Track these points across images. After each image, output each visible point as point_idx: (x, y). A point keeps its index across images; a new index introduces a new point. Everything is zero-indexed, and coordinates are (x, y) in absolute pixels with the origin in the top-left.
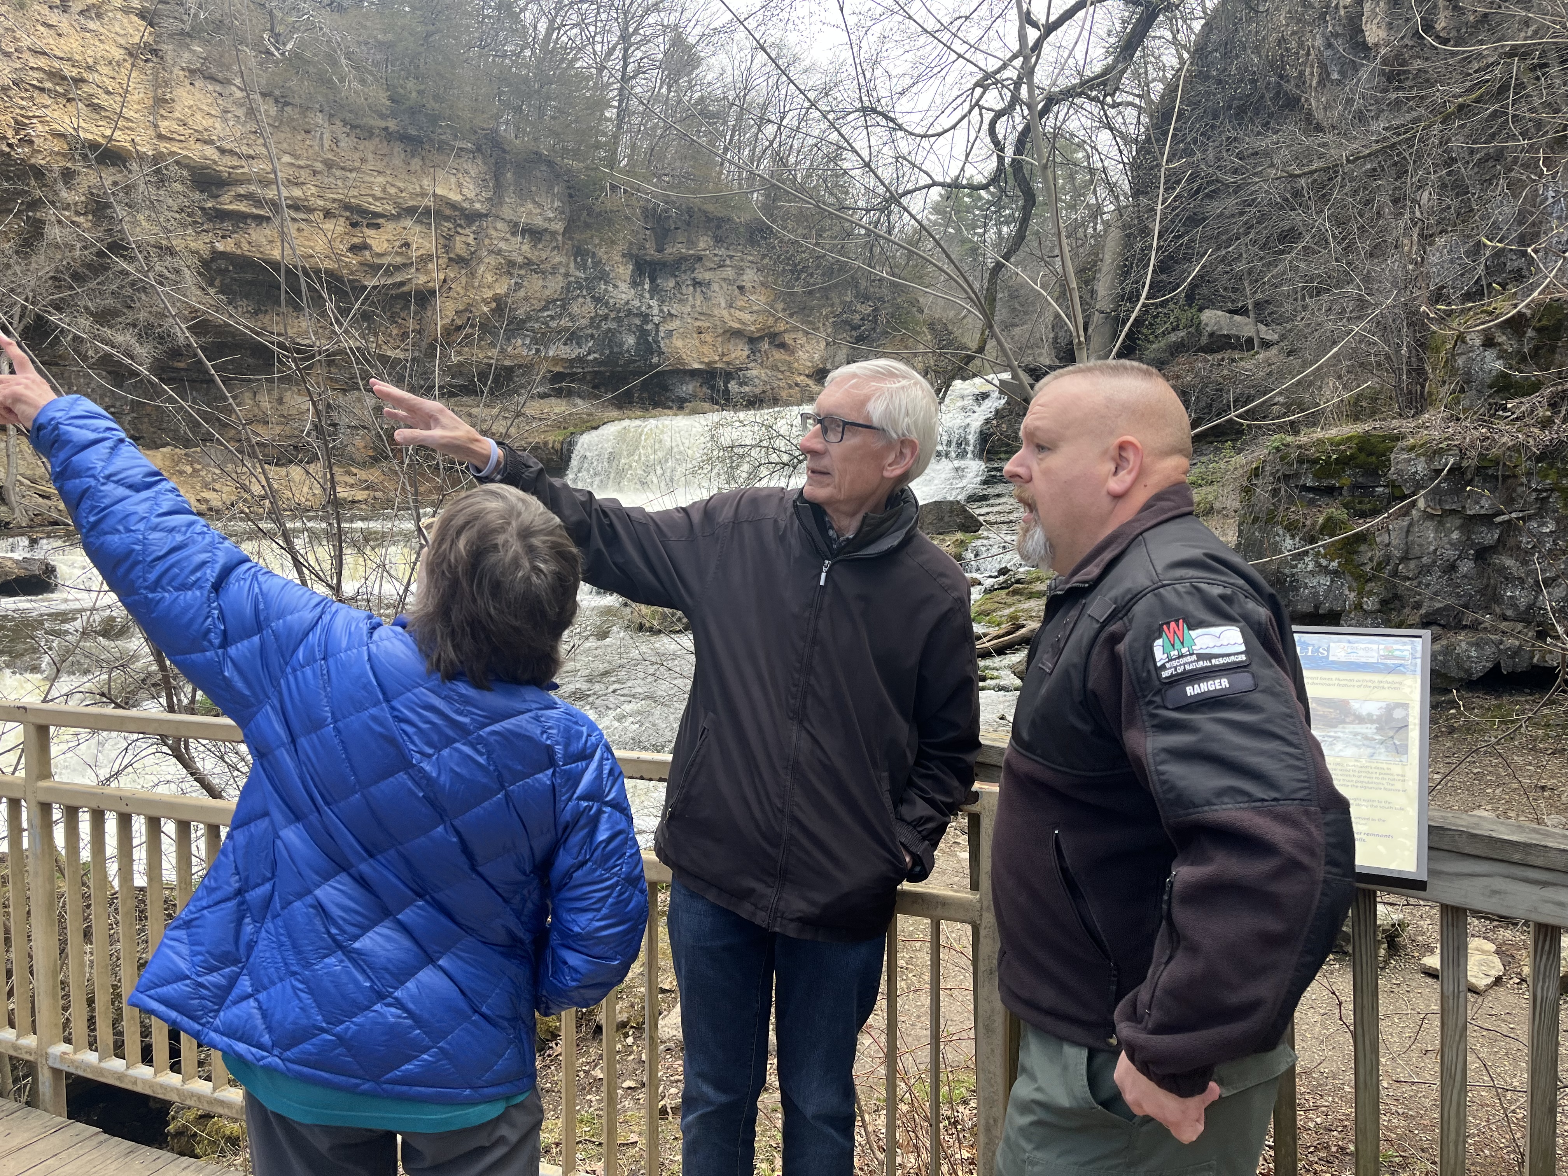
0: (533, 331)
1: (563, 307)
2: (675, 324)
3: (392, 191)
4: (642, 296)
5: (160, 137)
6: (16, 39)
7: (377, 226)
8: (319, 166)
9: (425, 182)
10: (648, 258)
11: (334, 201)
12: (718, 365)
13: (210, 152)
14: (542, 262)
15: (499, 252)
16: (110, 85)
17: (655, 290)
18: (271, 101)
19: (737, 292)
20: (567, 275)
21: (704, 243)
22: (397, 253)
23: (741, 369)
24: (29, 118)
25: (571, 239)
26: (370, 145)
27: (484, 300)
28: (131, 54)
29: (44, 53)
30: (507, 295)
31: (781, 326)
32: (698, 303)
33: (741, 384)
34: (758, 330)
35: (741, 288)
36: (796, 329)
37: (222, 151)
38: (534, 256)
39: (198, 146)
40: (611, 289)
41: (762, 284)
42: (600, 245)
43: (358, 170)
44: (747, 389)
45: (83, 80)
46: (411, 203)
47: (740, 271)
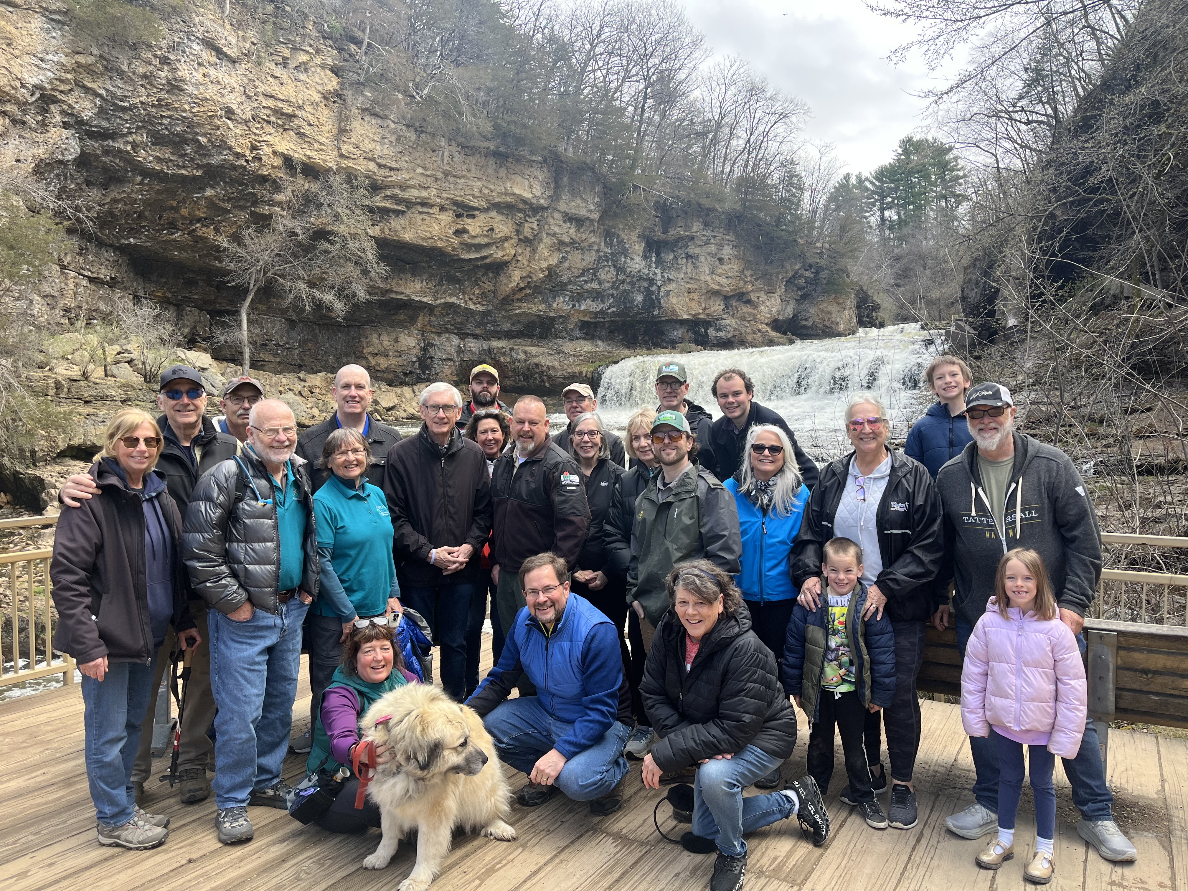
0: (571, 291)
1: (594, 274)
2: (671, 286)
3: (486, 191)
4: (650, 266)
5: (342, 156)
6: (255, 87)
7: (473, 217)
8: (440, 175)
9: (508, 185)
10: (656, 238)
11: (447, 199)
12: (702, 316)
13: (372, 166)
14: (582, 242)
15: (554, 235)
16: (312, 119)
17: (659, 262)
18: (412, 130)
19: (717, 262)
20: (598, 251)
21: (696, 227)
22: (485, 236)
23: (717, 319)
24: (259, 142)
25: (603, 225)
26: (473, 160)
27: (541, 269)
28: (325, 98)
29: (272, 97)
30: (557, 266)
31: (750, 287)
32: (689, 271)
33: (717, 331)
34: (732, 290)
35: (720, 260)
36: (759, 290)
37: (380, 166)
38: (577, 237)
39: (365, 162)
40: (628, 261)
41: (736, 256)
42: (623, 230)
43: (464, 177)
44: (721, 334)
45: (295, 116)
46: (497, 200)
47: (720, 246)
